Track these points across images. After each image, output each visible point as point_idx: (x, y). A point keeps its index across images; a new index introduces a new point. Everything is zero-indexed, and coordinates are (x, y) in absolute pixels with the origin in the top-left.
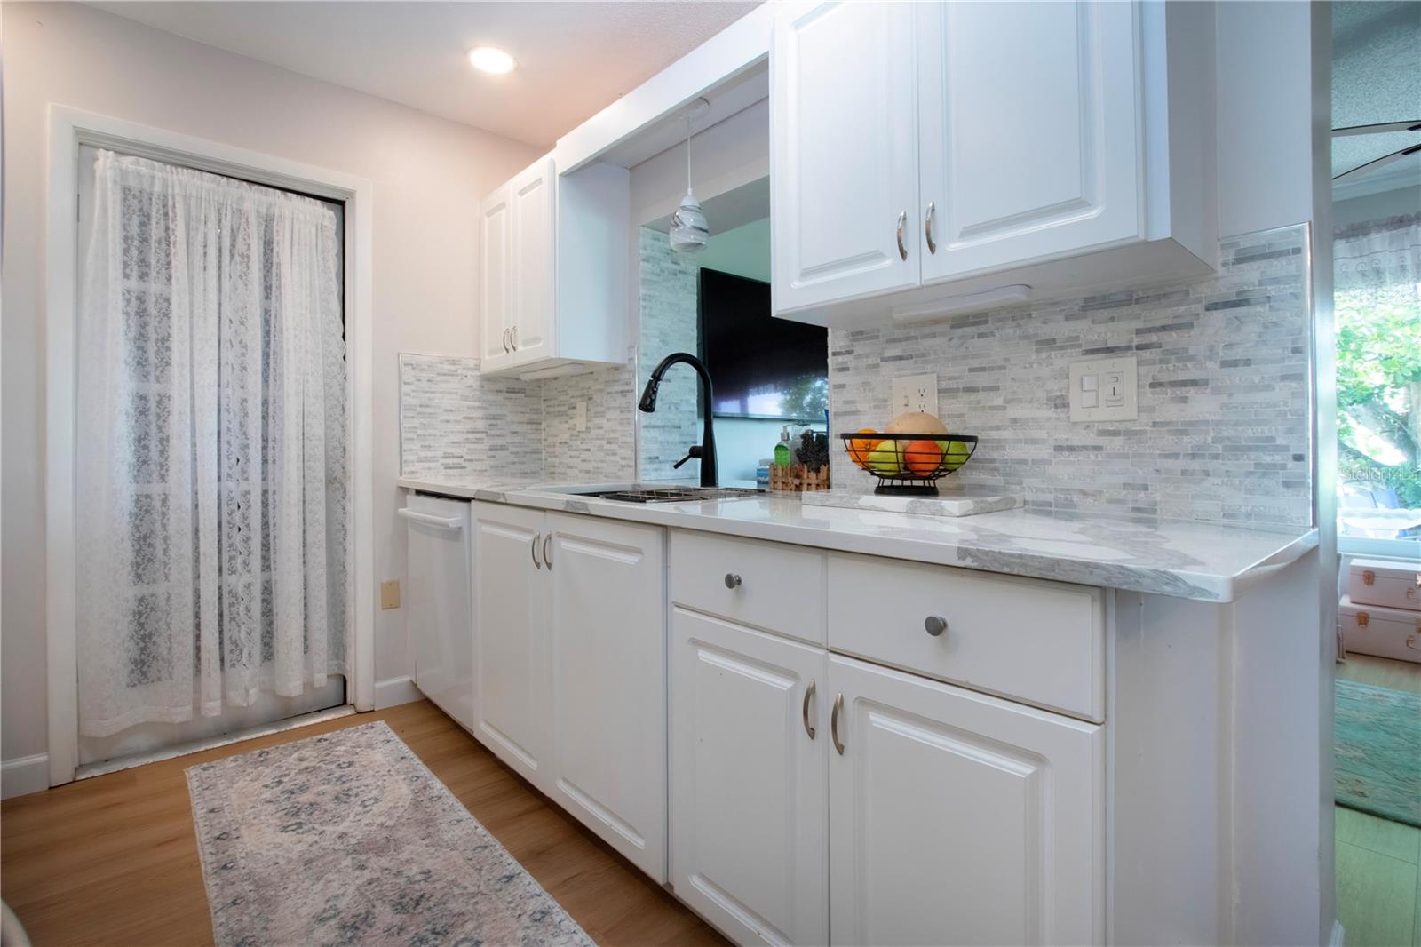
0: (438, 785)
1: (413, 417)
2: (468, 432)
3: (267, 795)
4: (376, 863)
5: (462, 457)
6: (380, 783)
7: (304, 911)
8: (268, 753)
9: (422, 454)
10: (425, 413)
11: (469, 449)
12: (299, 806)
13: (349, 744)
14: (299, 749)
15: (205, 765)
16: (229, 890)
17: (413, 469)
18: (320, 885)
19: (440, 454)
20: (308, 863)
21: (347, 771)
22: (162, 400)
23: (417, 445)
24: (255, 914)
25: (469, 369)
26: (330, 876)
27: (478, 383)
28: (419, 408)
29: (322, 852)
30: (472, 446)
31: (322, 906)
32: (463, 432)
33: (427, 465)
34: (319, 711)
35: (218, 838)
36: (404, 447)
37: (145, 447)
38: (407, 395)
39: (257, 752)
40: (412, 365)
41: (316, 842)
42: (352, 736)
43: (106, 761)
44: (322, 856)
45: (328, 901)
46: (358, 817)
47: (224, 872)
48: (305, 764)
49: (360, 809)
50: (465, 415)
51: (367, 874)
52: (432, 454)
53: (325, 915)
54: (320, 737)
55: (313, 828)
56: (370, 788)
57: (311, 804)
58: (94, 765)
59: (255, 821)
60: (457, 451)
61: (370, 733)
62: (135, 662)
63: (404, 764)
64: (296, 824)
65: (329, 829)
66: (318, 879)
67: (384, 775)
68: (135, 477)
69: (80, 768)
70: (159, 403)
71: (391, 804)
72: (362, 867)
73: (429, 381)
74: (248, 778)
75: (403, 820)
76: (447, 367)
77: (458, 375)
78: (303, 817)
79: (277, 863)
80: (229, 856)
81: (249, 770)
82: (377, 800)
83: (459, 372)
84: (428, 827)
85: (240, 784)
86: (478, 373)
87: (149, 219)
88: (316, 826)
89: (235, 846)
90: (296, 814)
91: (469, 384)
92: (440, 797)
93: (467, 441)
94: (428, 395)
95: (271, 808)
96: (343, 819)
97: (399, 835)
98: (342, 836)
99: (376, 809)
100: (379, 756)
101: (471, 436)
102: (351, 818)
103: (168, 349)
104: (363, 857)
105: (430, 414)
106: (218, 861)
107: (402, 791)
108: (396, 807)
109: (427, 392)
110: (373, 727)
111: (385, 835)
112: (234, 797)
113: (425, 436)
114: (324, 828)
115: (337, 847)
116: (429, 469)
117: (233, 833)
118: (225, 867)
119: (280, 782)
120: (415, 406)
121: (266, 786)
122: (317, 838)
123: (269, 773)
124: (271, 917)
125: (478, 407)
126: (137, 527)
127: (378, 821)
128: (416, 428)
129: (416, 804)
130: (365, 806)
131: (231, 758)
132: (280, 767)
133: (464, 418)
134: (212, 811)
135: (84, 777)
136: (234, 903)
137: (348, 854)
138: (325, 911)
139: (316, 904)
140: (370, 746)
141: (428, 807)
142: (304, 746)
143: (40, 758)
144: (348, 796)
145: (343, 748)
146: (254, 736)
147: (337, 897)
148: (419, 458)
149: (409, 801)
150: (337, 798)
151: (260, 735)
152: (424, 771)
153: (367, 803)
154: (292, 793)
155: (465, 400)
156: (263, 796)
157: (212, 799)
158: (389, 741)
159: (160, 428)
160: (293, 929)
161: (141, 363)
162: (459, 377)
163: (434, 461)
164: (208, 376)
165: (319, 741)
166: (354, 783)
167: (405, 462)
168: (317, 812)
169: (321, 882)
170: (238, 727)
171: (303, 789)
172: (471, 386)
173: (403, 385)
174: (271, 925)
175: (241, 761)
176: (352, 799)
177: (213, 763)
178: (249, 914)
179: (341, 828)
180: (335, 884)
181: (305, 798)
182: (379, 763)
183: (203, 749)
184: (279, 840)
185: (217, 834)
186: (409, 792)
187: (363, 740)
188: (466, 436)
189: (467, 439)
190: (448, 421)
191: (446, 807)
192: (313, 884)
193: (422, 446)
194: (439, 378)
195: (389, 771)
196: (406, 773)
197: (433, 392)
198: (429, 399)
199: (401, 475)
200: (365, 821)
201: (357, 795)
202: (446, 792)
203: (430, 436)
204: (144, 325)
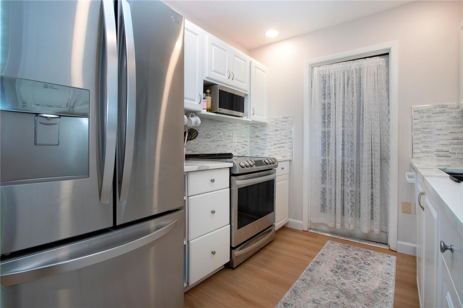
0: (391, 291)
1: (419, 134)
2: (452, 139)
3: (338, 259)
4: (343, 299)
5: (448, 151)
6: (371, 276)
7: (313, 296)
8: (350, 247)
9: (424, 150)
10: (426, 132)
11: (452, 148)
12: (342, 267)
13: (375, 258)
14: (359, 251)
15: (333, 242)
16: (305, 276)
17: (418, 156)
18: (323, 293)
19: (434, 150)
20: (327, 284)
21: (365, 266)
22: (329, 132)
23: (421, 146)
24: (304, 286)
25: (454, 108)
26: (328, 292)
27: (460, 115)
28: (422, 130)
29: (333, 284)
30: (455, 146)
31: (318, 298)
32: (449, 139)
33: (426, 154)
34: (377, 242)
35: (317, 262)
36: (414, 146)
37: (325, 146)
38: (416, 124)
39: (347, 245)
40: (418, 111)
41: (335, 280)
42: (379, 256)
43: (316, 230)
44: (332, 285)
45: (320, 298)
46: (353, 282)
47: (309, 271)
48: (356, 256)
49: (356, 280)
50: (451, 131)
51: (337, 300)
52: (430, 150)
53: (316, 301)
54: (369, 250)
55: (338, 276)
56: (367, 276)
57: (345, 269)
58: (313, 229)
59: (328, 263)
60: (445, 149)
61: (386, 259)
62: (322, 206)
63: (387, 276)
64: (336, 271)
65: (342, 279)
66: (325, 290)
67: (375, 275)
68: (322, 154)
69: (310, 228)
70: (328, 133)
71: (367, 286)
72: (338, 297)
73: (427, 117)
74: (338, 251)
75: (365, 294)
76: (438, 109)
77: (446, 112)
78: (340, 270)
79: (321, 278)
80: (314, 268)
81: (341, 249)
82: (364, 281)
83: (446, 111)
84: (371, 302)
85: (336, 252)
86: (459, 110)
87: (326, 82)
88: (340, 276)
89: (317, 266)
90: (338, 269)
91: (453, 116)
92: (387, 296)
93: (452, 144)
94: (427, 123)
95: (335, 262)
96: (349, 279)
97: (359, 297)
98: (343, 284)
99: (361, 283)
100: (380, 268)
101: (455, 141)
102: (351, 281)
103: (330, 118)
104: (341, 294)
105: (428, 132)
106: (311, 268)
107: (376, 284)
108: (368, 288)
109: (426, 122)
110: (389, 257)
111: (355, 293)
112: (330, 254)
113: (426, 141)
114: (341, 278)
115: (338, 286)
116: (428, 156)
117: (321, 263)
118: (310, 270)
119: (344, 257)
120: (420, 129)
121: (340, 256)
122: (336, 279)
123: (345, 252)
124: (306, 290)
125: (460, 127)
126: (323, 168)
127: (357, 288)
128: (421, 138)
129: (375, 292)
130: (359, 280)
131: (340, 243)
132: (349, 253)
133: (450, 133)
134: (322, 254)
135: (310, 231)
136: (303, 280)
137: (339, 290)
138: (317, 300)
139: (317, 297)
140: (381, 263)
141: (378, 296)
142: (362, 251)
143: (301, 222)
144: (358, 273)
145: (372, 258)
146: (352, 241)
147: (324, 299)
148: (422, 151)
149: (374, 289)
150: (354, 272)
151: (354, 241)
152: (392, 282)
153: (360, 280)
154: (344, 262)
155: (450, 124)
156: (336, 258)
157: (325, 251)
158: (390, 265)
159: (328, 141)
160: (307, 298)
161: (324, 123)
162: (446, 114)
163: (430, 153)
164: (340, 124)
165: (367, 252)
166: (364, 271)
167: (414, 153)
168: (344, 272)
169: (325, 292)
170: (351, 236)
171: (348, 263)
172: (455, 117)
173: (413, 120)
174: (304, 292)
175: (342, 245)
176: (358, 275)
177: (335, 242)
178: (303, 285)
179: (345, 281)
180: (327, 296)
181: (346, 266)
182: (378, 270)
183: (337, 237)
184: (327, 272)
185: (317, 261)
186: (378, 286)
187: (381, 259)
188: (451, 141)
189: (452, 143)
190: (439, 135)
191: (385, 301)
192: (322, 291)
193: (424, 146)
194: (433, 115)
195: (379, 275)
196: (383, 279)
197: (431, 122)
198: (428, 125)
199: (412, 158)
200: (354, 285)
201: (360, 275)
202: (392, 296)
203: (428, 141)
204: (325, 112)
